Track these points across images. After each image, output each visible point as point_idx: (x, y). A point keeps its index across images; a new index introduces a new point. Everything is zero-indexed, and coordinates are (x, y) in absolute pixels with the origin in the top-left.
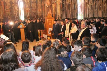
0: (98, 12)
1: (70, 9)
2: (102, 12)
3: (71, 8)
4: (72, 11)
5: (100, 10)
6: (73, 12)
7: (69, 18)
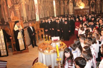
3: (30, 9)
7: (30, 19)
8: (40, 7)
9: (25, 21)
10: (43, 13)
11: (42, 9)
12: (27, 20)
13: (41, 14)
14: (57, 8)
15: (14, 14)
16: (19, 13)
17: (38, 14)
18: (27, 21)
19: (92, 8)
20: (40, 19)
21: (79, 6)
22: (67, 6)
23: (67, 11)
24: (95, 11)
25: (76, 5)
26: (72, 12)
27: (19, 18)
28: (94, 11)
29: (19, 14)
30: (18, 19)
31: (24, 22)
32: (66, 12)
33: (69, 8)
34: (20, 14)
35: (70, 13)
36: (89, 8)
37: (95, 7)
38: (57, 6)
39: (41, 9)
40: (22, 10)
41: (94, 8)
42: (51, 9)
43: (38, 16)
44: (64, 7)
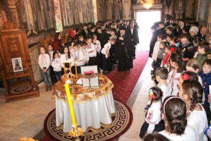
0: (78, 15)
1: (41, 10)
2: (83, 14)
3: (42, 7)
4: (44, 13)
5: (80, 11)
6: (47, 16)
7: (42, 28)
8: (64, 3)
9: (30, 32)
10: (71, 16)
11: (68, 8)
12: (35, 30)
13: (65, 17)
14: (99, 7)
15: (7, 16)
16: (16, 15)
17: (60, 18)
18: (34, 32)
19: (166, 7)
20: (64, 28)
21: (142, 2)
22: (119, 2)
23: (118, 12)
24: (172, 13)
25: (138, 2)
26: (129, 16)
27: (18, 25)
28: (170, 13)
29: (17, 17)
30: (15, 28)
31: (28, 34)
32: (117, 14)
33: (123, 7)
34: (20, 17)
35: (125, 16)
36: (161, 7)
37: (174, 7)
38: (99, 2)
39: (66, 7)
40: (24, 9)
41: (171, 7)
42: (88, 7)
43: (61, 22)
44: (114, 5)
